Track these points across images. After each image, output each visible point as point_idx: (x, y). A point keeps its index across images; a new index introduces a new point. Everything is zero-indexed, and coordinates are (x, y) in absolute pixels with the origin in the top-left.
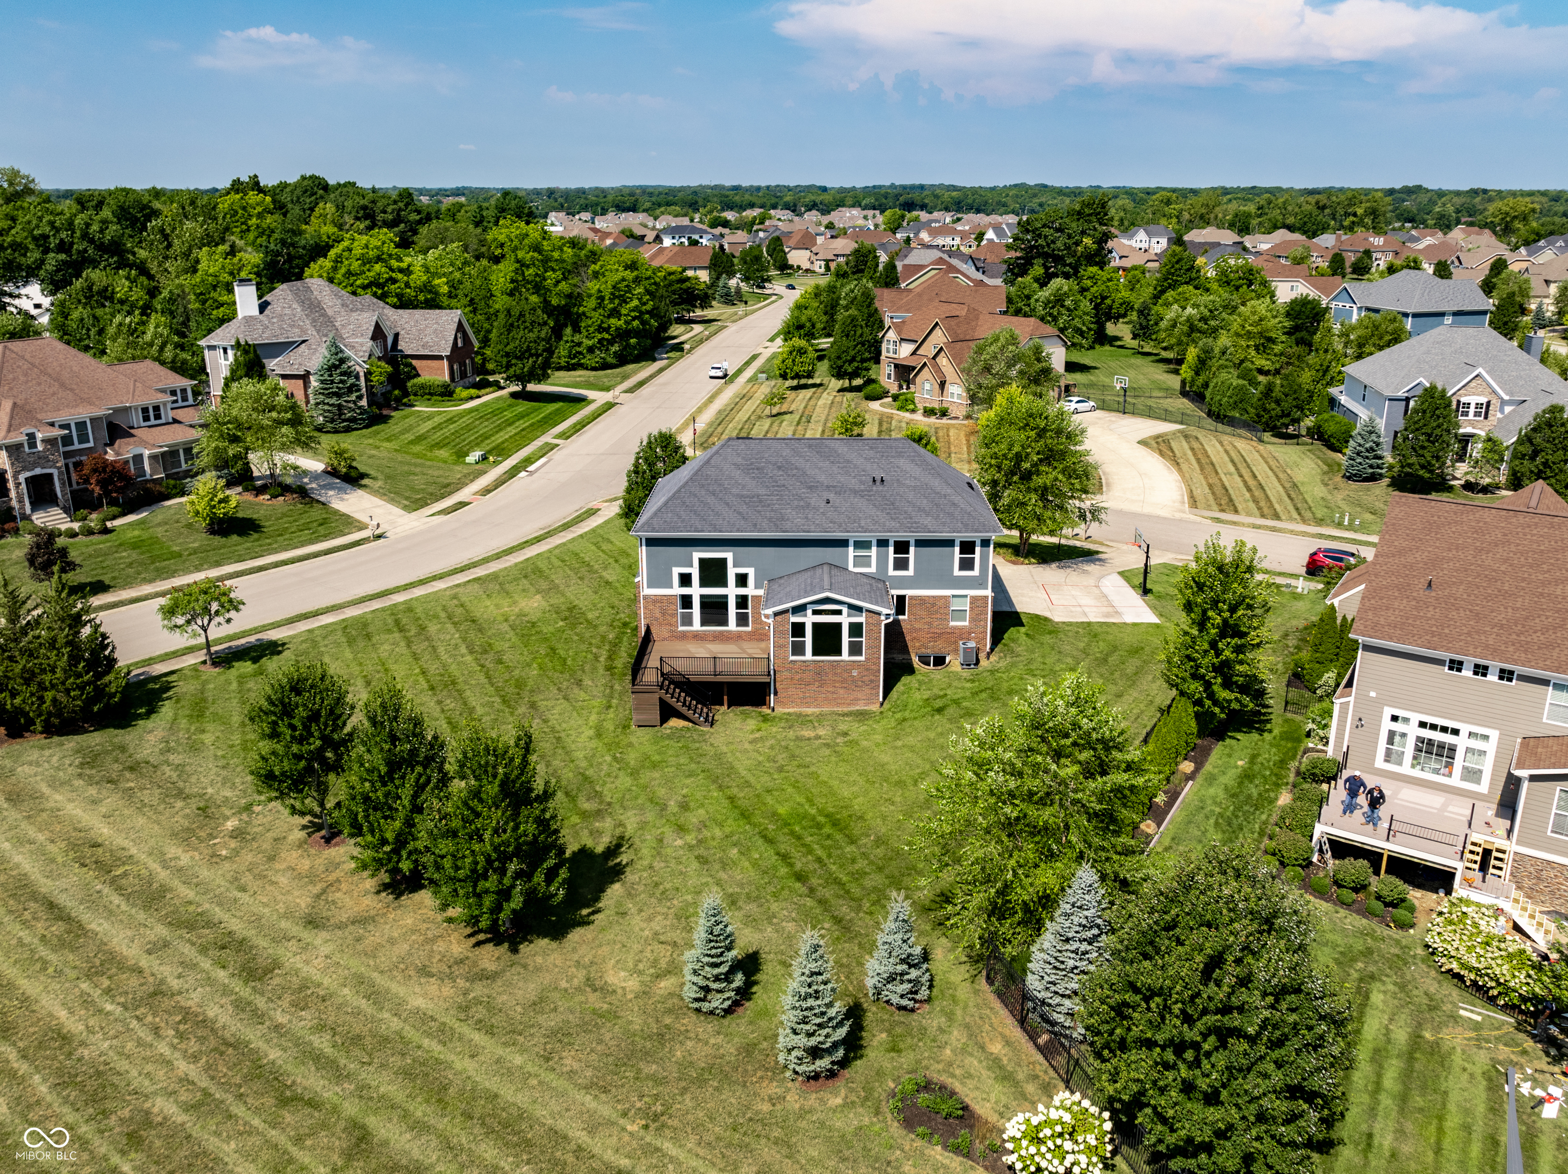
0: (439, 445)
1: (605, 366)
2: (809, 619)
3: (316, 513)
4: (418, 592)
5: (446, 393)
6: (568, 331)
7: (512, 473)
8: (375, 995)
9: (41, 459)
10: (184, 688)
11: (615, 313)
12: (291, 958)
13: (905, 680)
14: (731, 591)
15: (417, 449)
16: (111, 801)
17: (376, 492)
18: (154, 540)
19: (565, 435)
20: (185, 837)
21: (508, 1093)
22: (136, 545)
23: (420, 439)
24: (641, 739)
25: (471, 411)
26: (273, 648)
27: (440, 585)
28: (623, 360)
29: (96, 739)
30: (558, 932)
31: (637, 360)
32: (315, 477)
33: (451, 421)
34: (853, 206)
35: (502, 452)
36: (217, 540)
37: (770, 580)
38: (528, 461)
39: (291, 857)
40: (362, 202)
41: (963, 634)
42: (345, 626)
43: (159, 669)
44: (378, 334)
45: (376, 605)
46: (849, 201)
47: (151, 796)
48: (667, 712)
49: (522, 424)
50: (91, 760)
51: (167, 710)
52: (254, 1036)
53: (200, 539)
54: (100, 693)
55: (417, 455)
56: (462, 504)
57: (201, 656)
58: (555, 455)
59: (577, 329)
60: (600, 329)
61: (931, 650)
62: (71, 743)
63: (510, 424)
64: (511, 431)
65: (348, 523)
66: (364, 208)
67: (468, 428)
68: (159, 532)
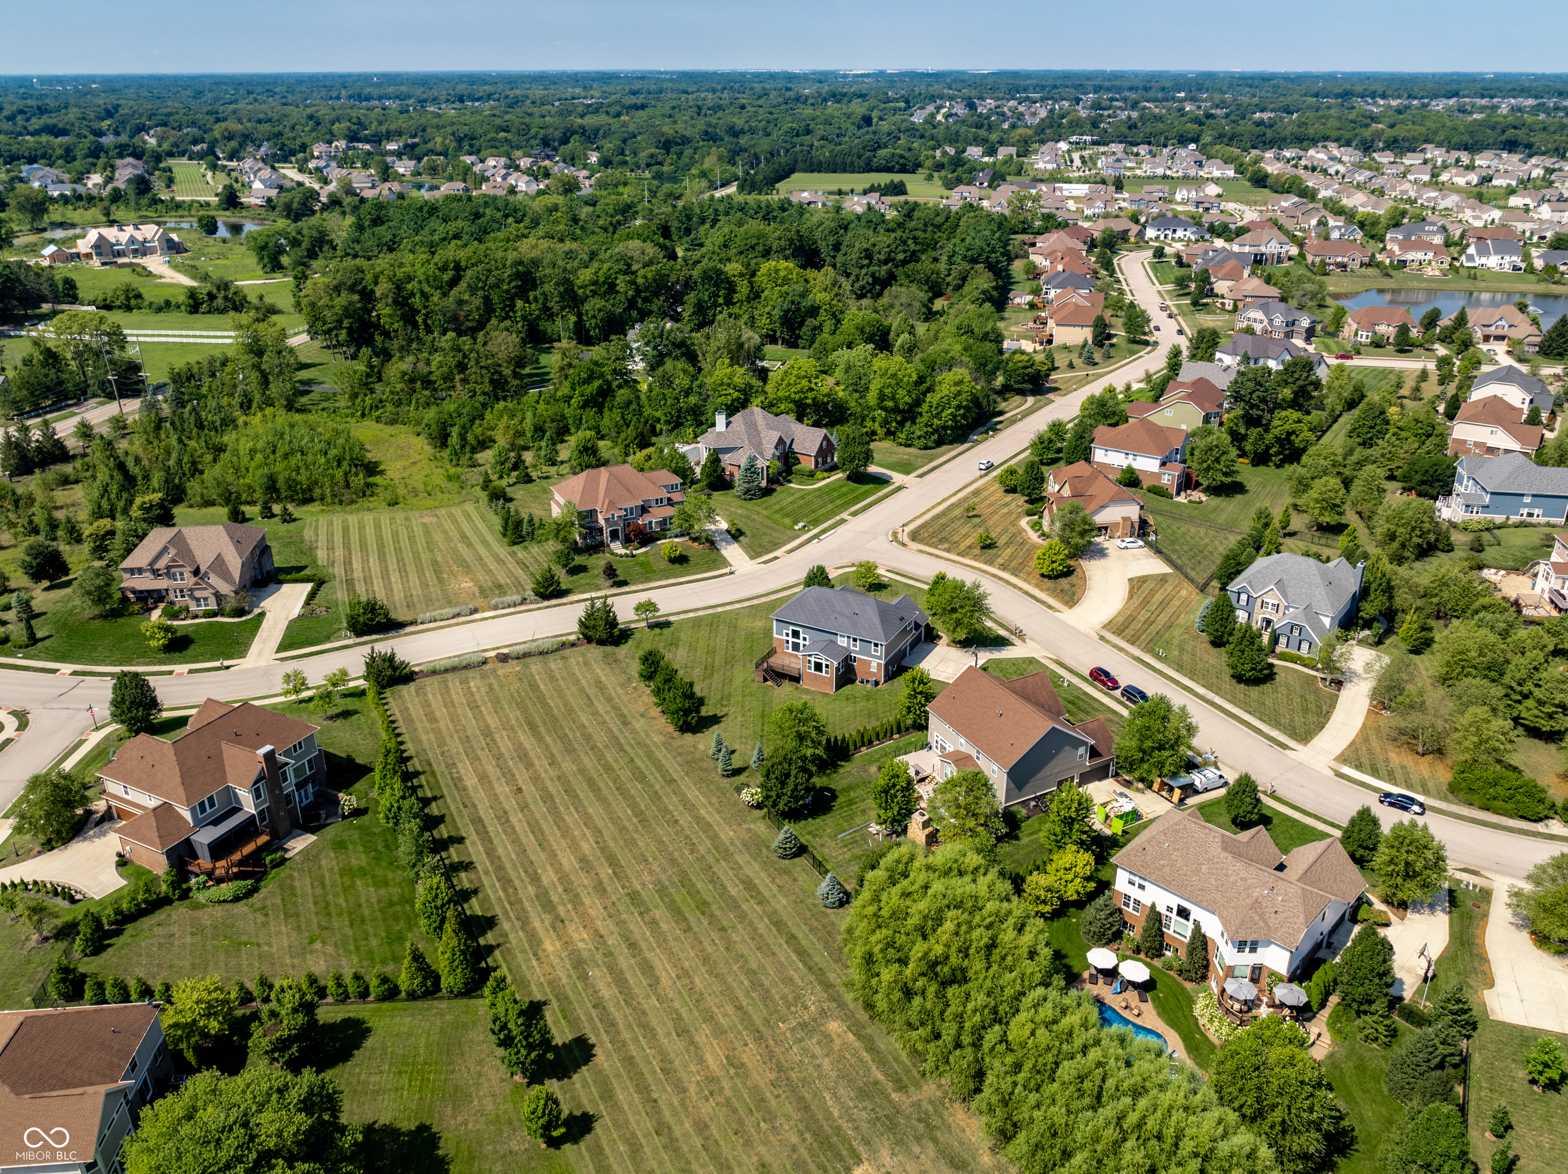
0: (787, 515)
1: (926, 448)
2: (813, 659)
3: (713, 555)
4: (728, 608)
5: (811, 475)
6: (908, 424)
7: (809, 541)
8: (648, 735)
9: (616, 523)
10: (637, 635)
11: (938, 416)
12: (634, 723)
13: (849, 686)
14: (801, 642)
15: (777, 516)
16: (608, 670)
17: (743, 547)
18: (648, 563)
19: (854, 514)
20: (622, 685)
21: (664, 761)
22: (642, 565)
23: (782, 509)
24: (756, 684)
25: (819, 489)
26: (667, 624)
27: (738, 606)
28: (939, 443)
29: (609, 649)
30: (694, 733)
31: (951, 442)
32: (720, 532)
33: (802, 497)
34: (1439, 145)
35: (816, 522)
36: (671, 566)
37: (813, 642)
38: (823, 532)
39: (645, 698)
40: (865, 246)
41: (873, 674)
42: (695, 619)
43: (633, 626)
44: (781, 441)
45: (710, 611)
46: (1441, 136)
47: (617, 671)
48: (765, 680)
49: (838, 502)
50: (606, 656)
51: (630, 642)
52: (620, 737)
53: (665, 564)
54: (611, 634)
55: (775, 521)
56: (776, 558)
57: (644, 624)
58: (841, 529)
59: (914, 422)
60: (927, 426)
61: (865, 678)
62: (602, 648)
63: (832, 501)
64: (830, 506)
65: (725, 563)
66: (866, 250)
67: (807, 504)
68: (651, 559)
